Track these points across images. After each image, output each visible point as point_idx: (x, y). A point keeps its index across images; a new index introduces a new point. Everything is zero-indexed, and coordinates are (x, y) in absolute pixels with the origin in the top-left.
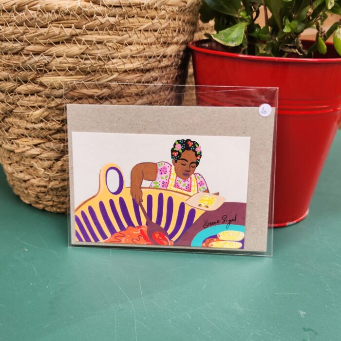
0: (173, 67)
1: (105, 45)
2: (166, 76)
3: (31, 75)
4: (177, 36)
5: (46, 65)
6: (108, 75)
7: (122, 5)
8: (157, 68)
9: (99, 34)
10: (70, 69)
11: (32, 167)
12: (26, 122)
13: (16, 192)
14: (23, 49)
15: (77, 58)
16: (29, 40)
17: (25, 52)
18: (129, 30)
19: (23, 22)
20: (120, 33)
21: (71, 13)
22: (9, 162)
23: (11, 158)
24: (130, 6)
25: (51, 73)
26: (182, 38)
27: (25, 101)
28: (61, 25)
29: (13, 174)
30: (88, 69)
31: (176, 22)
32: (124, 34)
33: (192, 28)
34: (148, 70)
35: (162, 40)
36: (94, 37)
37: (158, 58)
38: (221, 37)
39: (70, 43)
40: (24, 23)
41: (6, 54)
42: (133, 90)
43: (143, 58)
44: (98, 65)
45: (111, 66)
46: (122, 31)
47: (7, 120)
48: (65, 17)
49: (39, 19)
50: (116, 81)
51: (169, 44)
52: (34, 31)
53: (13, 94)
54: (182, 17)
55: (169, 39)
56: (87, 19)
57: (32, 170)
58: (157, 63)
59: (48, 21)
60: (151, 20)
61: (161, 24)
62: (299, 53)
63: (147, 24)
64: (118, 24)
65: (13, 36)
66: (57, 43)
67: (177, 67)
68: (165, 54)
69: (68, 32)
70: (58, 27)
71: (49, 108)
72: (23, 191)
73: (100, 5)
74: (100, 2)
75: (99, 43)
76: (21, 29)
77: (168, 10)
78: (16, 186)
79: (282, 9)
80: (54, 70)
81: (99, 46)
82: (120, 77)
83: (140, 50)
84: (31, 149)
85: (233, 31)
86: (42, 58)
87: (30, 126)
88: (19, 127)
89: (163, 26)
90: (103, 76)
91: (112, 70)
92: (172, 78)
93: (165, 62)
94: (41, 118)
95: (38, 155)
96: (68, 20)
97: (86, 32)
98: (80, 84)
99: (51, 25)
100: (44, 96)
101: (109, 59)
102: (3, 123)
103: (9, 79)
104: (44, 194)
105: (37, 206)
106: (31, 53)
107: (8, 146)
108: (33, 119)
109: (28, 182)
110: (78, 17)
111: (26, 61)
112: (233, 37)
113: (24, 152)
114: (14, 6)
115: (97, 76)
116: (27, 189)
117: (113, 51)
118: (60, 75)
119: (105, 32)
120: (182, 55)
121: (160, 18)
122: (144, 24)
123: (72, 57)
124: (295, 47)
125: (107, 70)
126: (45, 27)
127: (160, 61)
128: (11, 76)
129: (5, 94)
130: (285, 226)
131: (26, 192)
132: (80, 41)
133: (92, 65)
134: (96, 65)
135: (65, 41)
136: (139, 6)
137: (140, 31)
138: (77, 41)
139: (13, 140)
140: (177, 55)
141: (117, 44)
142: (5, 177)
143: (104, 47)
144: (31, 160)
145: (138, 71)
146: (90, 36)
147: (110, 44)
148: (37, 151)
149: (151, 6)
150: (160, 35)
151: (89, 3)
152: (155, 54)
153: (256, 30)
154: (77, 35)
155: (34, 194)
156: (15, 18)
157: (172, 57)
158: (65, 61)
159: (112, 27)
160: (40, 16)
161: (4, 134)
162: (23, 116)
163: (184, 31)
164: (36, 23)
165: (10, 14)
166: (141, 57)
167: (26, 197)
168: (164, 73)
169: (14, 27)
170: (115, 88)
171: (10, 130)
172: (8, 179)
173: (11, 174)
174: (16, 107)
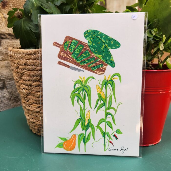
3: (38, 78)
11: (37, 116)
12: (35, 97)
13: (31, 128)
14: (35, 68)
16: (38, 65)
19: (36, 58)
22: (28, 115)
23: (29, 113)
27: (35, 89)
29: (30, 120)
41: (29, 70)
47: (28, 97)
52: (39, 61)
53: (31, 86)
57: (37, 118)
62: (150, 68)
65: (32, 64)
72: (33, 127)
76: (35, 61)
78: (30, 125)
84: (36, 109)
87: (36, 99)
88: (33, 100)
95: (39, 111)
102: (27, 98)
103: (30, 80)
105: (38, 134)
106: (38, 70)
107: (28, 108)
108: (38, 96)
109: (35, 123)
111: (36, 73)
113: (33, 110)
114: (33, 52)
116: (34, 126)
124: (148, 66)
128: (30, 79)
129: (28, 86)
130: (148, 146)
131: (34, 127)
139: (30, 105)
142: (27, 121)
144: (36, 114)
155: (37, 128)
156: (33, 57)
161: (27, 103)
162: (34, 95)
165: (31, 55)
167: (34, 130)
169: (32, 60)
171: (29, 101)
172: (28, 122)
173: (29, 120)
174: (31, 91)
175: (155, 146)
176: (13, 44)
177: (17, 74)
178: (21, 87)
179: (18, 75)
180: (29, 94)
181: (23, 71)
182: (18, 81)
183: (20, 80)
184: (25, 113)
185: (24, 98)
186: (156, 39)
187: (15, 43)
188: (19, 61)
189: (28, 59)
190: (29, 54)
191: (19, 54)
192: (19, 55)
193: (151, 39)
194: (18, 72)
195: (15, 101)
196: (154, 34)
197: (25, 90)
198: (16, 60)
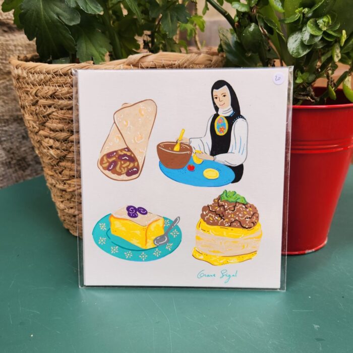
7: (157, 66)
13: (66, 227)
22: (62, 200)
23: (63, 196)
24: (164, 67)
29: (65, 210)
41: (62, 109)
47: (61, 164)
53: (67, 142)
62: (311, 100)
65: (68, 95)
72: (72, 225)
73: (138, 67)
74: (138, 65)
78: (67, 221)
88: (71, 170)
102: (57, 167)
103: (64, 130)
107: (61, 186)
113: (74, 191)
114: (69, 71)
116: (76, 223)
124: (307, 95)
128: (66, 127)
129: (60, 143)
130: (304, 254)
131: (75, 225)
136: (171, 66)
139: (65, 181)
142: (57, 213)
151: (129, 67)
156: (69, 80)
161: (58, 176)
165: (66, 77)
167: (75, 231)
169: (69, 88)
171: (63, 172)
172: (59, 215)
173: (63, 210)
174: (68, 153)
176: (8, 43)
177: (35, 117)
178: (45, 144)
179: (38, 118)
180: (62, 158)
181: (49, 111)
182: (37, 132)
183: (42, 130)
184: (54, 196)
185: (50, 167)
186: (327, 39)
187: (11, 42)
188: (39, 89)
189: (59, 86)
190: (61, 75)
191: (39, 73)
192: (38, 77)
193: (317, 40)
194: (37, 111)
195: (19, 168)
196: (325, 29)
197: (54, 150)
198: (32, 86)
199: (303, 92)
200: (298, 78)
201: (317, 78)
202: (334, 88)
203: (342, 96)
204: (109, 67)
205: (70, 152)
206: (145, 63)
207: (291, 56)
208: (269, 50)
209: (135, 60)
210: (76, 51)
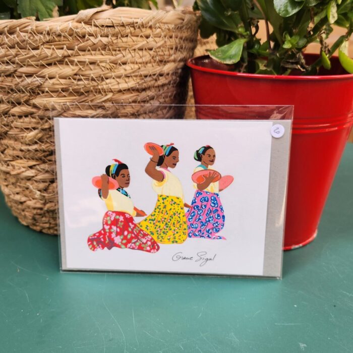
0: (171, 85)
1: (98, 65)
2: (163, 94)
3: (24, 97)
4: (175, 53)
5: (38, 87)
6: (102, 95)
7: (115, 25)
8: (154, 87)
9: (91, 54)
10: (63, 90)
11: (27, 188)
12: (20, 144)
13: (15, 214)
14: (16, 71)
15: (70, 79)
16: (21, 62)
17: (18, 74)
18: (123, 50)
19: (14, 45)
20: (114, 53)
21: (63, 34)
22: (6, 184)
23: (8, 180)
24: (123, 25)
25: (43, 94)
26: (180, 55)
27: (19, 123)
28: (53, 46)
29: (10, 196)
30: (82, 90)
31: (173, 40)
32: (118, 54)
33: (191, 45)
34: (144, 90)
35: (158, 58)
36: (87, 58)
37: (155, 77)
38: (218, 55)
39: (63, 64)
40: (16, 45)
42: (129, 110)
43: (138, 78)
44: (92, 86)
45: (105, 87)
46: (115, 50)
47: (2, 141)
48: (56, 39)
49: (30, 41)
50: (110, 101)
51: (165, 62)
52: (26, 53)
53: (7, 116)
54: (179, 35)
55: (166, 57)
56: (79, 40)
57: (28, 192)
58: (153, 82)
59: (40, 43)
60: (145, 38)
61: (156, 42)
62: (302, 69)
63: (142, 42)
64: (112, 44)
65: (6, 59)
66: (50, 65)
67: (175, 85)
68: (162, 73)
69: (60, 53)
70: (50, 49)
71: (43, 130)
72: (20, 213)
73: (91, 25)
74: (91, 22)
75: (92, 63)
76: (13, 52)
77: (163, 29)
78: (14, 208)
79: (281, 24)
80: (47, 92)
81: (92, 67)
82: (114, 97)
83: (135, 69)
85: (231, 48)
86: (35, 80)
87: (24, 148)
88: (14, 149)
89: (159, 44)
90: (97, 96)
91: (106, 90)
92: (170, 97)
93: (162, 81)
94: (35, 140)
95: (33, 177)
96: (59, 41)
97: (78, 53)
98: (73, 105)
99: (42, 46)
100: (37, 117)
101: (103, 80)
103: (3, 101)
104: (40, 216)
105: (35, 228)
106: (24, 75)
107: (4, 168)
108: (27, 140)
109: (25, 204)
110: (70, 38)
111: (19, 83)
112: (230, 54)
113: (19, 174)
114: (6, 29)
115: (91, 97)
116: (23, 211)
117: (107, 71)
118: (52, 97)
119: (97, 52)
120: (181, 73)
121: (155, 37)
122: (138, 43)
123: (65, 78)
124: (297, 63)
125: (101, 90)
126: (36, 48)
127: (156, 80)
128: (5, 98)
130: (290, 250)
131: (23, 213)
132: (72, 62)
133: (85, 86)
134: (89, 86)
135: (57, 63)
136: (132, 25)
137: (135, 50)
138: (69, 62)
139: (8, 162)
140: (175, 73)
141: (110, 64)
142: (4, 198)
143: (97, 67)
144: (26, 182)
145: (133, 90)
146: (82, 57)
147: (103, 64)
148: (32, 173)
149: (146, 24)
150: (156, 53)
151: (80, 24)
152: (151, 72)
153: (256, 47)
154: (69, 56)
155: (30, 216)
156: (6, 40)
157: (170, 75)
158: (58, 82)
159: (104, 47)
160: (32, 38)
162: (18, 138)
163: (182, 48)
164: (28, 46)
165: (2, 36)
166: (136, 76)
167: (23, 219)
168: (161, 92)
169: (6, 50)
170: (109, 108)
171: (6, 152)
172: (6, 201)
173: (8, 195)
174: (10, 129)
175: (304, 249)
180: (4, 135)
199: (292, 59)
200: (286, 43)
201: (308, 42)
202: (328, 55)
203: (337, 66)
204: (55, 24)
205: (12, 128)
206: (99, 20)
207: (278, 15)
208: (253, 8)
209: (87, 16)
210: (17, 5)
